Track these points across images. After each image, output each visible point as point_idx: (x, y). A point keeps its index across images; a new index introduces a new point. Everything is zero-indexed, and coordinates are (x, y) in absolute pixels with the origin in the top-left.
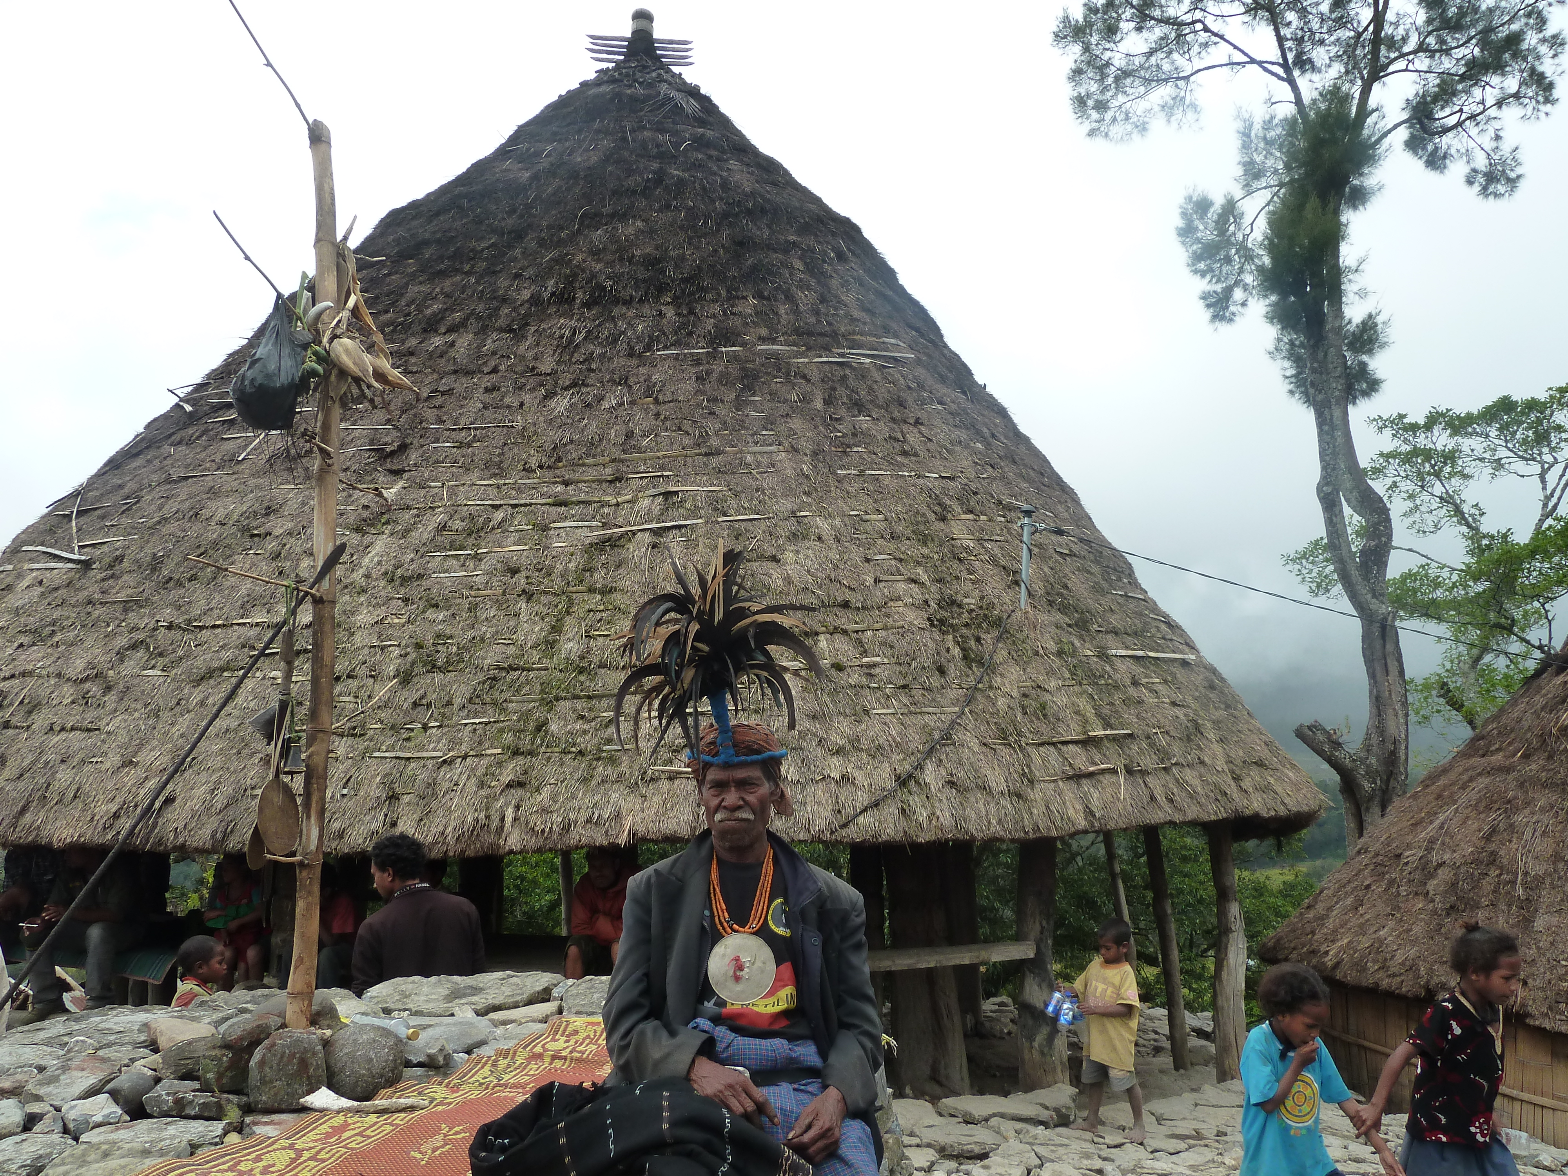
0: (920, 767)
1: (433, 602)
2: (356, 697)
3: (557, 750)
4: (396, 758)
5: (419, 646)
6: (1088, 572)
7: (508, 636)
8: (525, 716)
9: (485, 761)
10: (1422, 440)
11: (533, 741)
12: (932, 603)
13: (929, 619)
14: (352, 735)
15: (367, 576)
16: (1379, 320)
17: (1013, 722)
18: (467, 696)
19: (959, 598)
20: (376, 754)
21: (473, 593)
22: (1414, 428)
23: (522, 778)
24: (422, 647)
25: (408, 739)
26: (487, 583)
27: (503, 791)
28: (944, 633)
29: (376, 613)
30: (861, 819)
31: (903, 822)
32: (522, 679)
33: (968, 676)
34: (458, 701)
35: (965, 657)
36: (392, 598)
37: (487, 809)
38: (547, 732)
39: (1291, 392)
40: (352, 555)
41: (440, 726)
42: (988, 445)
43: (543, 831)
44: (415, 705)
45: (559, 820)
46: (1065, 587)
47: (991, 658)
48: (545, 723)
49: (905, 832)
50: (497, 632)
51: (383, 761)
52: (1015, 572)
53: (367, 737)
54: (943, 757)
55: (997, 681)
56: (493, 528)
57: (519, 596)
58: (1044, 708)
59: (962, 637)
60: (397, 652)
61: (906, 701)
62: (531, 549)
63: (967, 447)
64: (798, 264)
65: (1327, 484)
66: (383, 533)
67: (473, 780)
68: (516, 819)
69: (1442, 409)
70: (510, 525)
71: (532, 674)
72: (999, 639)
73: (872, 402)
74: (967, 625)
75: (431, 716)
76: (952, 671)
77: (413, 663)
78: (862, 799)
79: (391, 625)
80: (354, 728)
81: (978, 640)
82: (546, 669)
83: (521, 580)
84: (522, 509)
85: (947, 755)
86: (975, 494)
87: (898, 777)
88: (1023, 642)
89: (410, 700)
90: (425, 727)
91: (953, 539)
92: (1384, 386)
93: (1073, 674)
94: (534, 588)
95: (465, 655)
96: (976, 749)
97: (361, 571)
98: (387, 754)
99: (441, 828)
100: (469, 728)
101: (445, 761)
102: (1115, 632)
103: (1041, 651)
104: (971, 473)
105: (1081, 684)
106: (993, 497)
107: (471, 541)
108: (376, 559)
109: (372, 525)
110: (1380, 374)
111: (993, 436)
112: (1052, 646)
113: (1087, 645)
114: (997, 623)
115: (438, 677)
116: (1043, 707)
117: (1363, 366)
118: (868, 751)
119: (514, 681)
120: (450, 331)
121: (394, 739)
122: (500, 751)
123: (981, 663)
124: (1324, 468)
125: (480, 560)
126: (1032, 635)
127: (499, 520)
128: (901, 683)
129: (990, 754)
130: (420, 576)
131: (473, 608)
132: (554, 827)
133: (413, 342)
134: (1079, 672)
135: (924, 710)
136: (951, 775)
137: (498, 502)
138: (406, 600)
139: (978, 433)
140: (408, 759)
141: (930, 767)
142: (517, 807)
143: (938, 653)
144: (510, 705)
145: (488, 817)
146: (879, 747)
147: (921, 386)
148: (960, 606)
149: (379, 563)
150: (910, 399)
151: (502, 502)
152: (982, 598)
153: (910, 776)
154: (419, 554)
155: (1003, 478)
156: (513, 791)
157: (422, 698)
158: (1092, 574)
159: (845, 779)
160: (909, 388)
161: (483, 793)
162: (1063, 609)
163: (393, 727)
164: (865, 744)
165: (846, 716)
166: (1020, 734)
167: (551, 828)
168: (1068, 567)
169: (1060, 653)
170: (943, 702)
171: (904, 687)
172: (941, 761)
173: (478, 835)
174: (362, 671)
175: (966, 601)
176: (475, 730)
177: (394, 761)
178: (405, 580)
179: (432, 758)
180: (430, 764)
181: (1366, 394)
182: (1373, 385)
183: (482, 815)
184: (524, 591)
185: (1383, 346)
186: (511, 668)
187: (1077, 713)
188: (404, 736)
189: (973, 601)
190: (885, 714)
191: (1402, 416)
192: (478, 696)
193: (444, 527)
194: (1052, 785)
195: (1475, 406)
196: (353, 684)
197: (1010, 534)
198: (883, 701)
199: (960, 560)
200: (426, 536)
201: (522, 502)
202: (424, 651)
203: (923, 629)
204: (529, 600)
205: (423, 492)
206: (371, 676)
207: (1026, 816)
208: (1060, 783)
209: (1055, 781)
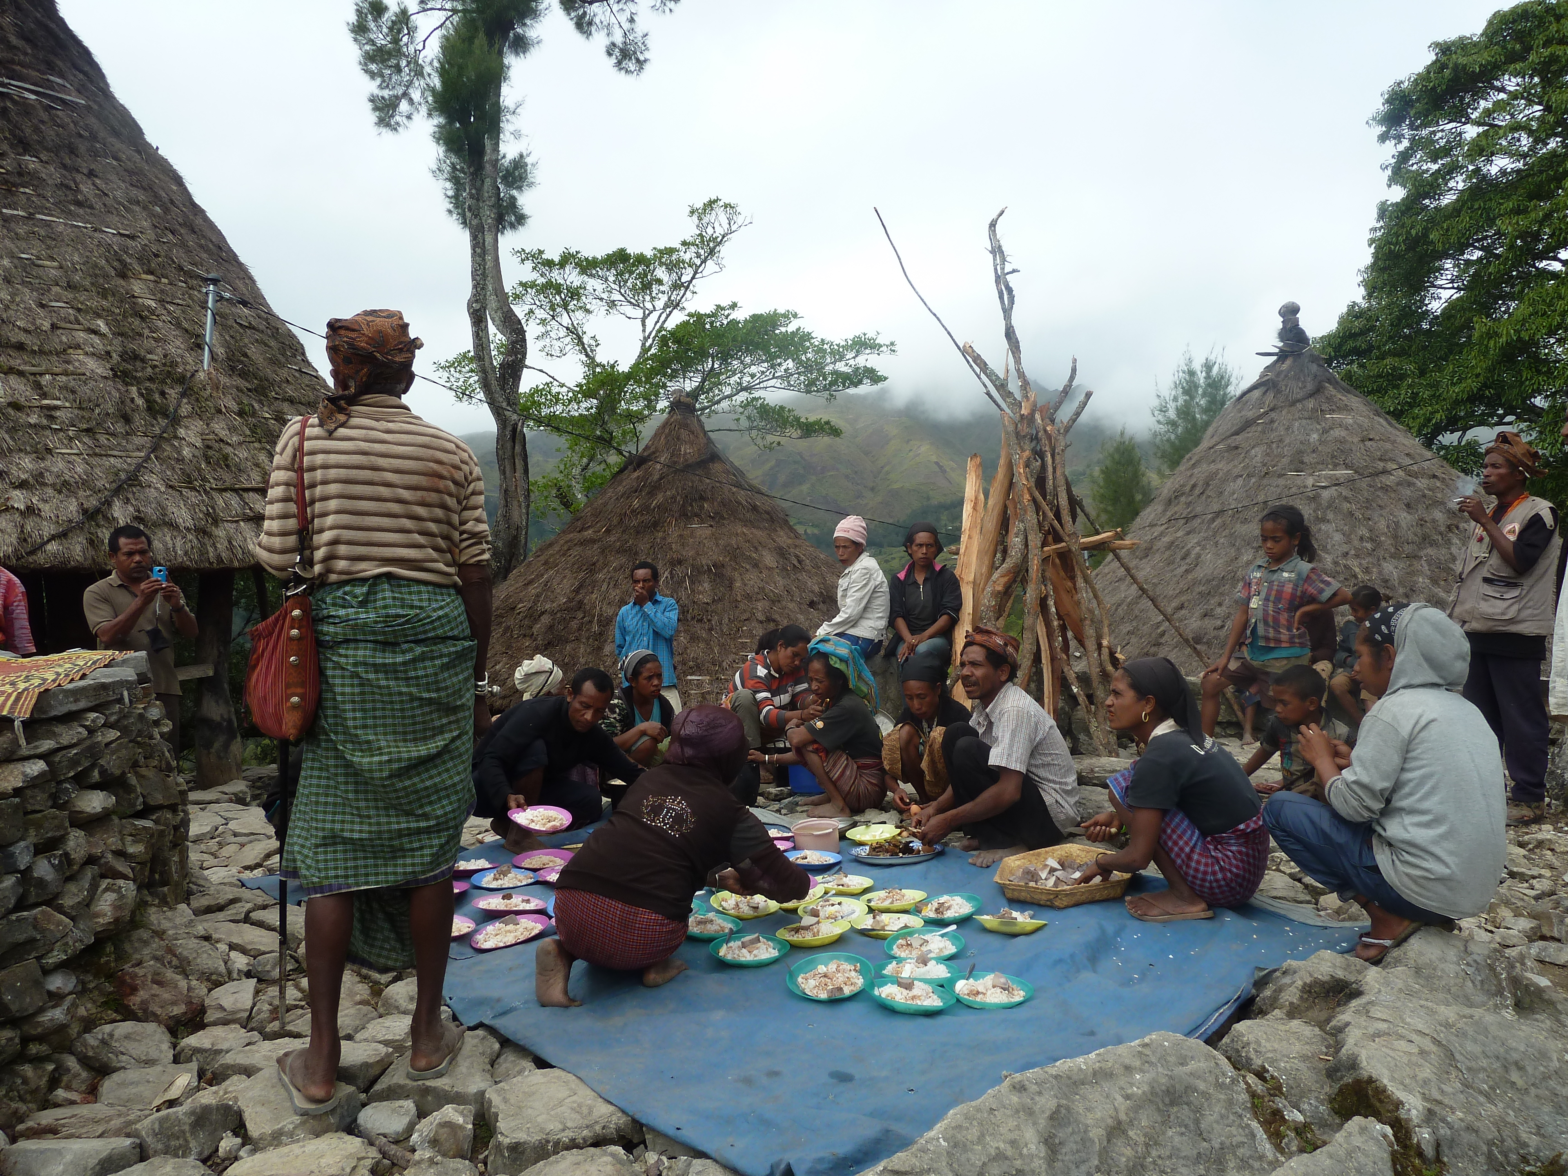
0: (109, 503)
6: (266, 345)
10: (556, 275)
12: (114, 355)
13: (112, 369)
16: (529, 160)
17: (199, 470)
19: (143, 353)
22: (549, 264)
28: (127, 384)
30: (49, 547)
31: (91, 552)
33: (153, 426)
35: (149, 409)
39: (450, 211)
42: (166, 210)
46: (245, 355)
47: (176, 411)
49: (94, 560)
52: (198, 336)
54: (130, 496)
55: (182, 432)
58: (227, 459)
59: (146, 389)
61: (90, 443)
63: (145, 208)
65: (477, 301)
69: (573, 251)
72: (183, 395)
73: (39, 142)
74: (151, 379)
76: (138, 421)
78: (48, 529)
81: (163, 394)
85: (134, 493)
86: (156, 256)
87: (85, 511)
88: (206, 400)
91: (134, 296)
92: (529, 221)
93: (253, 432)
96: (163, 489)
102: (291, 401)
103: (224, 410)
104: (151, 234)
105: (260, 442)
106: (174, 262)
110: (526, 211)
111: (172, 202)
112: (234, 406)
113: (265, 409)
114: (181, 380)
116: (226, 458)
117: (513, 199)
118: (53, 486)
123: (165, 415)
124: (475, 287)
126: (215, 394)
128: (85, 426)
129: (176, 494)
134: (259, 431)
135: (110, 452)
136: (139, 511)
139: (156, 196)
141: (117, 505)
143: (122, 402)
146: (65, 483)
147: (94, 137)
148: (143, 360)
150: (82, 148)
152: (165, 356)
153: (98, 511)
155: (183, 245)
158: (269, 347)
159: (31, 511)
160: (81, 136)
162: (243, 375)
164: (49, 479)
165: (27, 453)
166: (204, 479)
168: (248, 338)
169: (241, 413)
170: (130, 447)
171: (88, 430)
172: (128, 499)
175: (149, 356)
181: (513, 226)
182: (521, 219)
185: (531, 184)
187: (257, 465)
189: (156, 358)
190: (69, 454)
191: (541, 252)
194: (234, 525)
195: (600, 252)
197: (193, 300)
198: (65, 442)
199: (141, 317)
203: (105, 377)
207: (211, 550)
208: (242, 523)
209: (237, 522)
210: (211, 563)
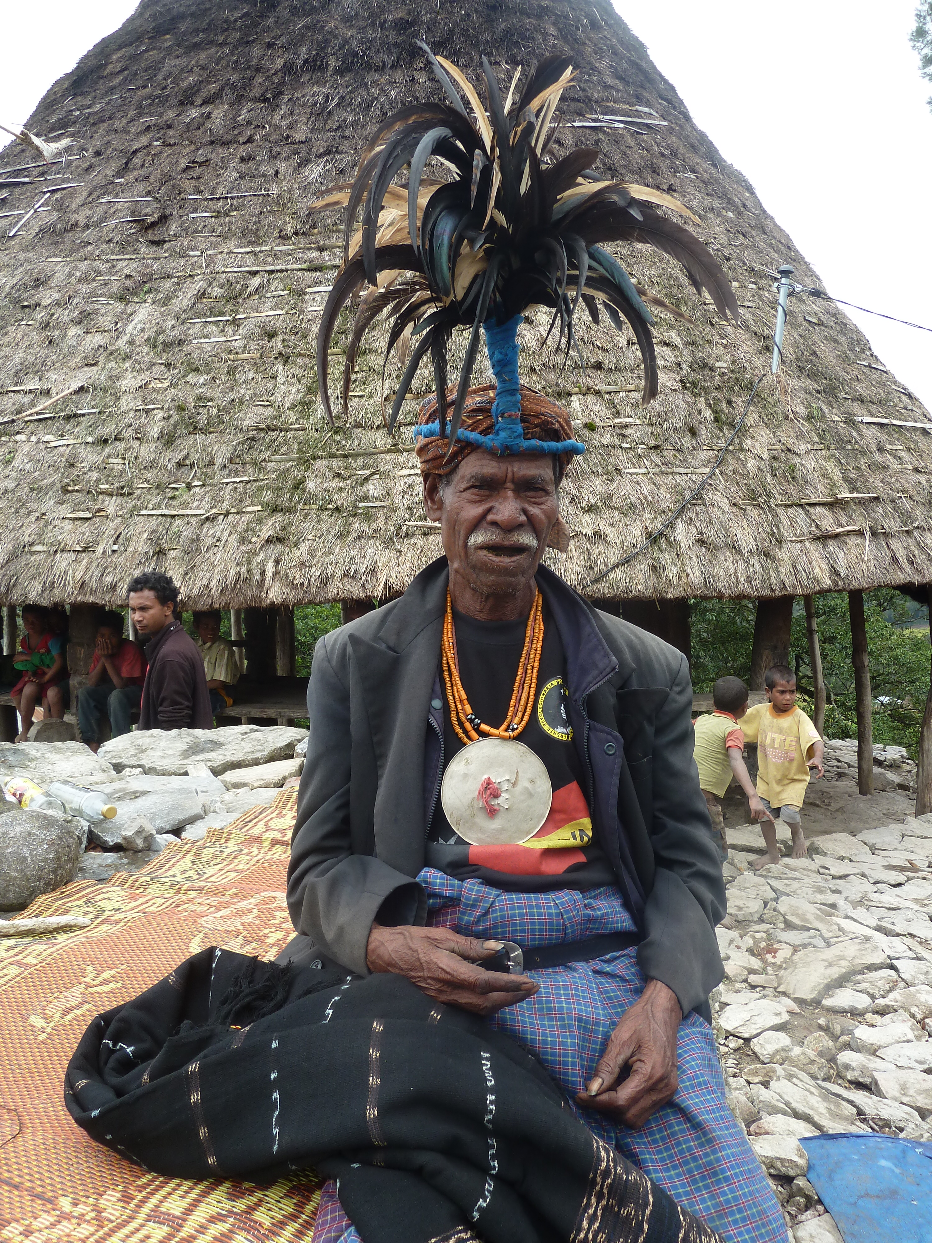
0: (671, 525)
1: (194, 366)
2: (124, 459)
3: (314, 506)
4: (162, 515)
5: (181, 408)
6: (836, 341)
7: (265, 397)
8: (284, 474)
9: (246, 518)
11: (291, 498)
12: (684, 366)
13: (681, 381)
14: (121, 495)
15: (131, 343)
17: (763, 484)
18: (228, 455)
19: (711, 361)
20: (143, 512)
21: (232, 357)
23: (281, 534)
24: (184, 410)
25: (173, 498)
26: (245, 347)
27: (263, 546)
28: (696, 395)
29: (140, 378)
30: (612, 575)
31: (653, 579)
32: (280, 439)
33: (719, 438)
34: (219, 461)
35: (716, 420)
36: (155, 364)
37: (249, 563)
38: (304, 490)
40: (117, 323)
41: (203, 485)
42: (739, 214)
43: (302, 584)
44: (179, 465)
45: (318, 573)
46: (814, 354)
47: (742, 420)
48: (303, 481)
49: (655, 588)
50: (255, 394)
51: (151, 519)
52: (766, 338)
53: (135, 496)
54: (694, 516)
55: (748, 443)
56: (250, 294)
57: (276, 358)
58: (793, 471)
59: (714, 399)
60: (160, 414)
61: (657, 460)
62: (287, 313)
63: (719, 215)
64: (552, 30)
66: (145, 301)
67: (234, 536)
68: (276, 573)
70: (267, 291)
71: (289, 435)
72: (751, 402)
73: (625, 167)
74: (718, 388)
75: (194, 476)
76: (704, 433)
77: (176, 425)
78: (614, 555)
79: (154, 390)
80: (123, 488)
81: (730, 402)
82: (303, 429)
83: (277, 344)
84: (278, 275)
85: (697, 514)
86: (728, 259)
87: (649, 535)
88: (774, 406)
89: (174, 461)
90: (189, 487)
91: (705, 304)
93: (821, 438)
94: (290, 351)
95: (226, 418)
96: (726, 508)
97: (126, 338)
98: (153, 512)
99: (205, 582)
100: (230, 487)
101: (207, 518)
102: (861, 400)
103: (791, 416)
104: (724, 239)
105: (829, 449)
106: (745, 264)
107: (229, 307)
108: (139, 326)
109: (136, 294)
111: (744, 206)
112: (802, 410)
113: (834, 411)
114: (749, 386)
115: (200, 438)
116: (792, 469)
118: (620, 509)
119: (273, 441)
120: (205, 102)
121: (160, 497)
122: (259, 508)
123: (732, 426)
125: (239, 326)
126: (783, 399)
127: (256, 285)
128: (653, 443)
129: (740, 514)
130: (181, 342)
131: (232, 371)
132: (313, 580)
133: (171, 114)
134: (828, 436)
135: (676, 470)
136: (701, 533)
137: (255, 269)
138: (168, 365)
139: (730, 202)
140: (174, 516)
141: (680, 526)
142: (277, 561)
143: (690, 415)
144: (269, 464)
145: (249, 571)
146: (632, 505)
147: (674, 154)
148: (711, 369)
149: (142, 330)
150: (663, 165)
151: (258, 269)
152: (734, 362)
153: (661, 534)
154: (180, 321)
155: (754, 246)
156: (273, 547)
157: (186, 458)
158: (839, 343)
159: (597, 536)
160: (662, 155)
161: (244, 548)
162: (813, 375)
163: (158, 487)
164: (617, 502)
165: (598, 474)
166: (769, 495)
167: (309, 582)
168: (818, 334)
169: (809, 418)
170: (695, 463)
171: (656, 447)
172: (691, 520)
173: (241, 587)
174: (129, 433)
175: (718, 364)
176: (236, 488)
177: (160, 518)
178: (167, 346)
179: (195, 515)
180: (194, 520)
183: (244, 569)
184: (280, 354)
186: (270, 429)
187: (825, 476)
188: (170, 495)
189: (725, 365)
190: (637, 474)
192: (238, 456)
193: (202, 295)
194: (799, 546)
196: (121, 446)
197: (762, 301)
198: (635, 461)
199: (712, 324)
200: (185, 303)
201: (278, 268)
202: (186, 414)
203: (675, 390)
204: (285, 362)
205: (182, 261)
206: (137, 439)
207: (773, 574)
208: (807, 544)
209: (802, 541)
210: (773, 591)
